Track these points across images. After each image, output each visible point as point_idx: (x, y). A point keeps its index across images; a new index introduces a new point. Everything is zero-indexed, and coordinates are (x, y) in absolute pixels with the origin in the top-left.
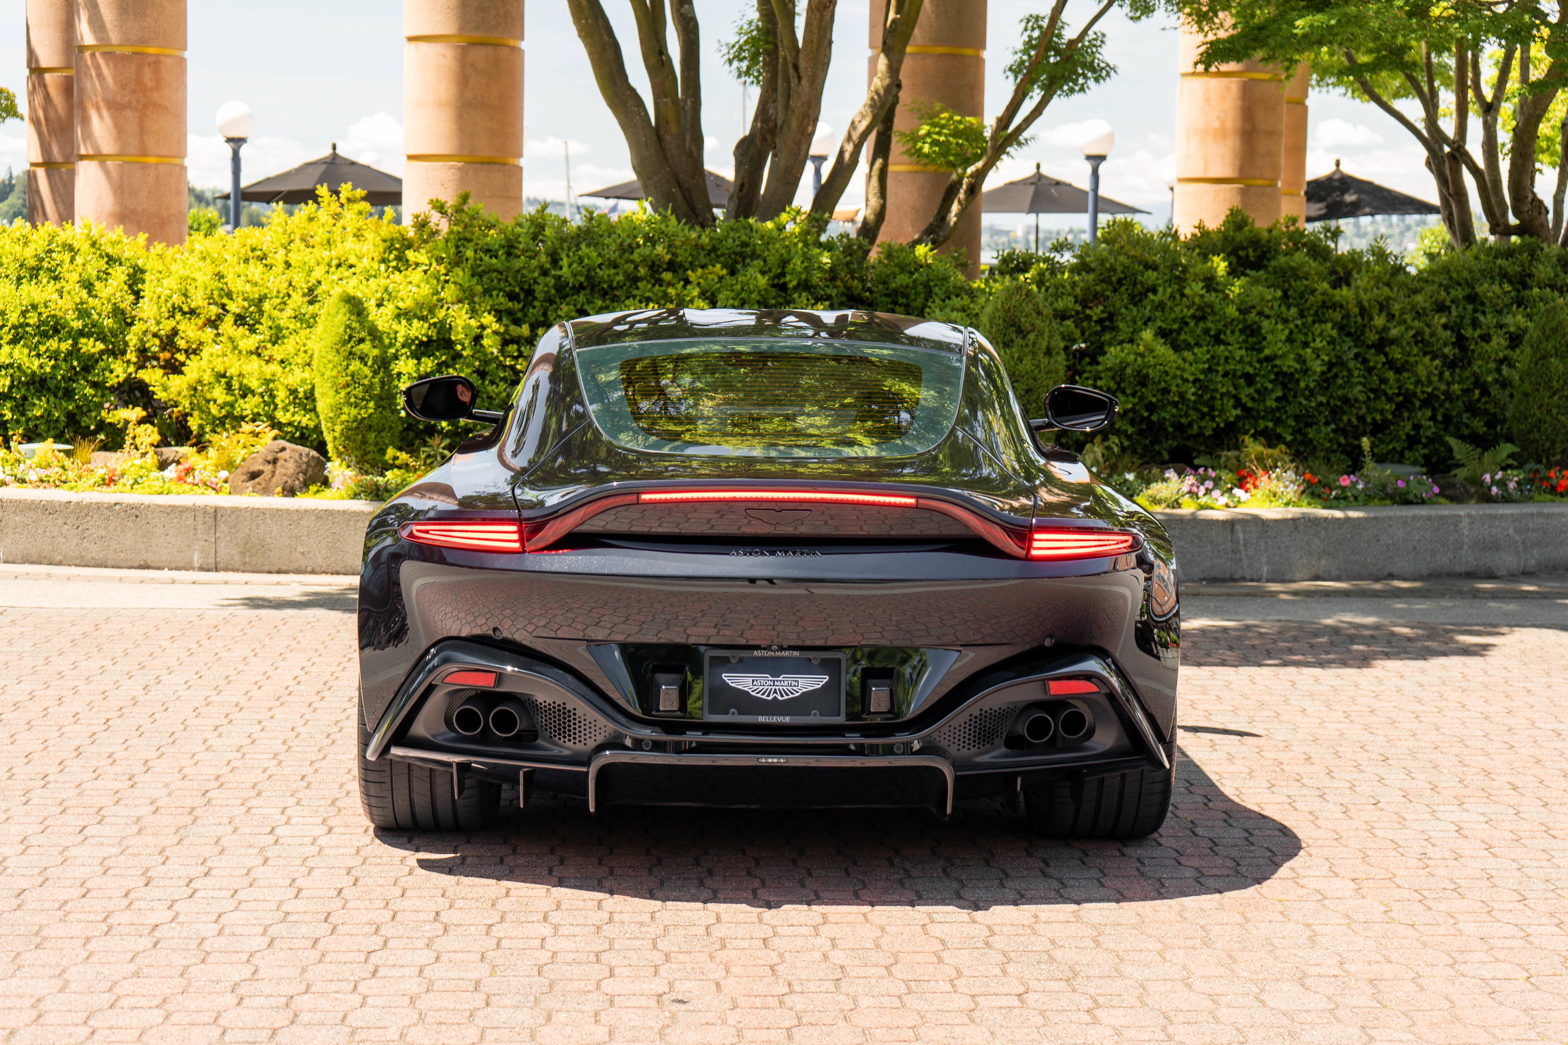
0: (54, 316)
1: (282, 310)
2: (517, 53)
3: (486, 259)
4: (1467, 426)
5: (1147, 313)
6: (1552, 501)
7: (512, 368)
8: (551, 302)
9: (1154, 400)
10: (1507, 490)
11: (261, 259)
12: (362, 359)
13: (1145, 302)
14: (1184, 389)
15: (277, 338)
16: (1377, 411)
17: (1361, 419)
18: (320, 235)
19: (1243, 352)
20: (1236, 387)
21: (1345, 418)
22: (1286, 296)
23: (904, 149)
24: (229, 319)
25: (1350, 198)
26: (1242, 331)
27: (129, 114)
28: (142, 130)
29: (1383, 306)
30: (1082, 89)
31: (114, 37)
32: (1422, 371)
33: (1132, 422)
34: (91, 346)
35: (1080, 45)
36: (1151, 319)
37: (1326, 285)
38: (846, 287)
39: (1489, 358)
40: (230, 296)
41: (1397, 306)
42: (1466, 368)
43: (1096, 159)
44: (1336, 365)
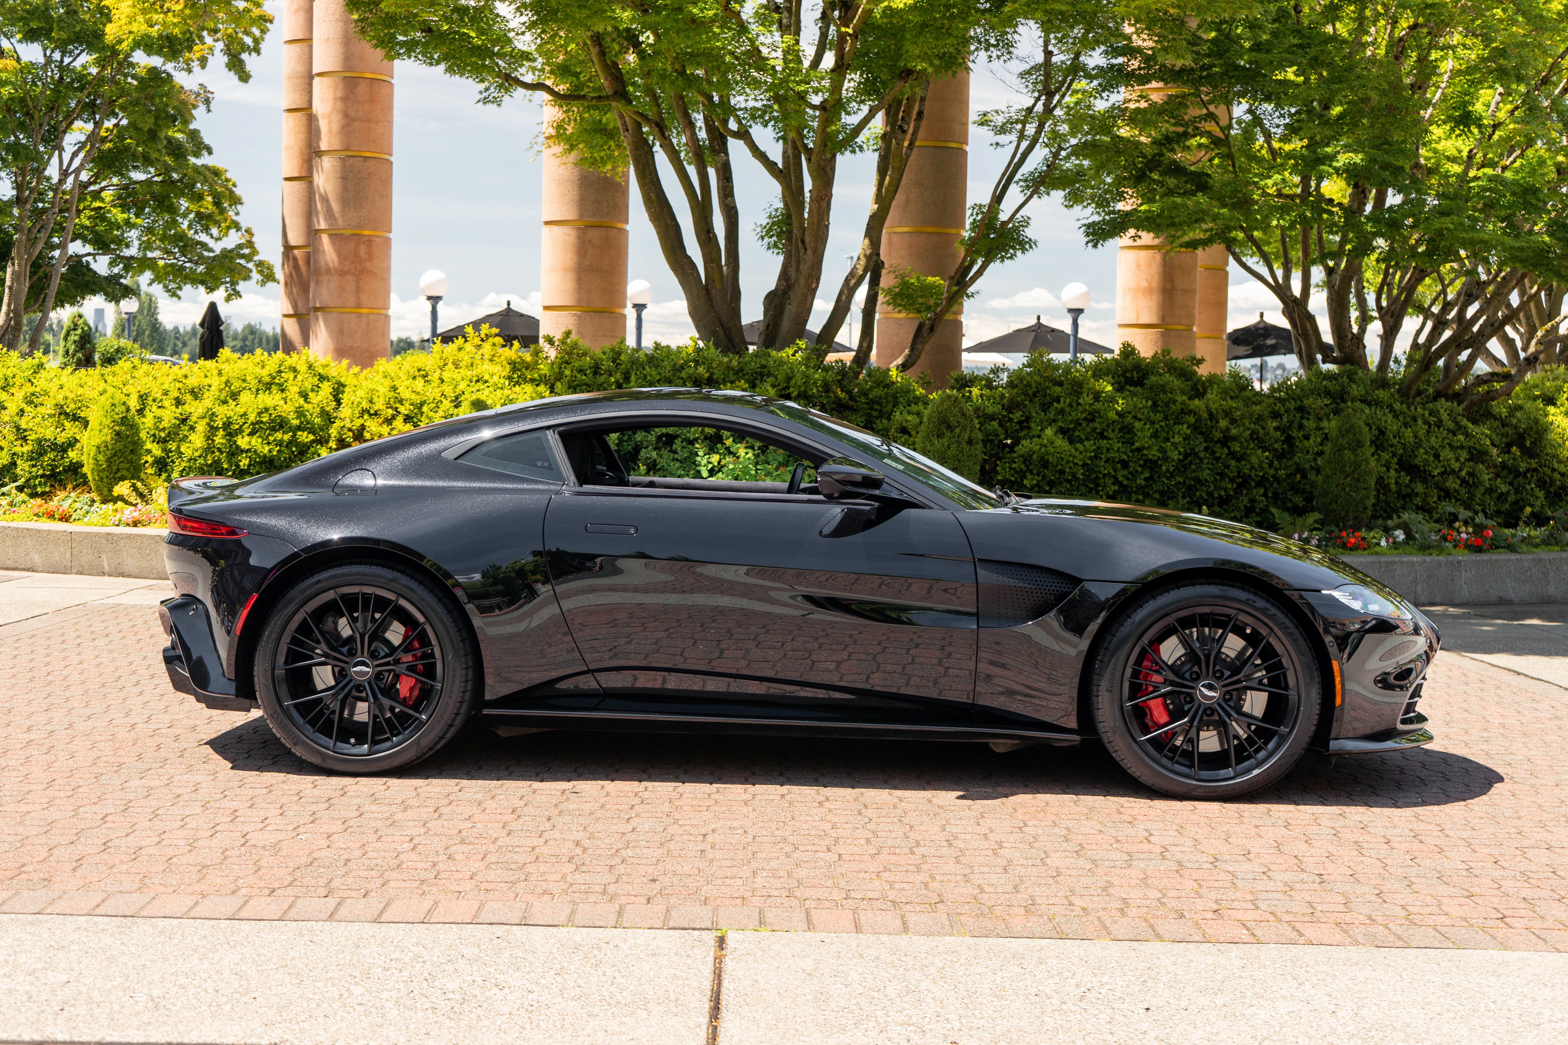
0: (280, 416)
1: (436, 412)
2: (623, 232)
3: (579, 376)
4: (1291, 501)
5: (1052, 416)
6: (1342, 554)
11: (424, 376)
13: (1051, 409)
14: (1075, 470)
17: (1210, 494)
18: (466, 359)
19: (1120, 445)
20: (1115, 470)
21: (1198, 494)
22: (1155, 404)
23: (885, 300)
24: (400, 419)
25: (1270, 342)
26: (1120, 430)
27: (349, 278)
28: (358, 290)
29: (1227, 414)
30: (1011, 258)
31: (340, 222)
32: (1254, 460)
34: (305, 437)
35: (1010, 225)
36: (1054, 421)
37: (1185, 398)
38: (837, 397)
39: (1308, 452)
40: (401, 402)
41: (1238, 413)
42: (1290, 459)
43: (1076, 312)
44: (1190, 454)
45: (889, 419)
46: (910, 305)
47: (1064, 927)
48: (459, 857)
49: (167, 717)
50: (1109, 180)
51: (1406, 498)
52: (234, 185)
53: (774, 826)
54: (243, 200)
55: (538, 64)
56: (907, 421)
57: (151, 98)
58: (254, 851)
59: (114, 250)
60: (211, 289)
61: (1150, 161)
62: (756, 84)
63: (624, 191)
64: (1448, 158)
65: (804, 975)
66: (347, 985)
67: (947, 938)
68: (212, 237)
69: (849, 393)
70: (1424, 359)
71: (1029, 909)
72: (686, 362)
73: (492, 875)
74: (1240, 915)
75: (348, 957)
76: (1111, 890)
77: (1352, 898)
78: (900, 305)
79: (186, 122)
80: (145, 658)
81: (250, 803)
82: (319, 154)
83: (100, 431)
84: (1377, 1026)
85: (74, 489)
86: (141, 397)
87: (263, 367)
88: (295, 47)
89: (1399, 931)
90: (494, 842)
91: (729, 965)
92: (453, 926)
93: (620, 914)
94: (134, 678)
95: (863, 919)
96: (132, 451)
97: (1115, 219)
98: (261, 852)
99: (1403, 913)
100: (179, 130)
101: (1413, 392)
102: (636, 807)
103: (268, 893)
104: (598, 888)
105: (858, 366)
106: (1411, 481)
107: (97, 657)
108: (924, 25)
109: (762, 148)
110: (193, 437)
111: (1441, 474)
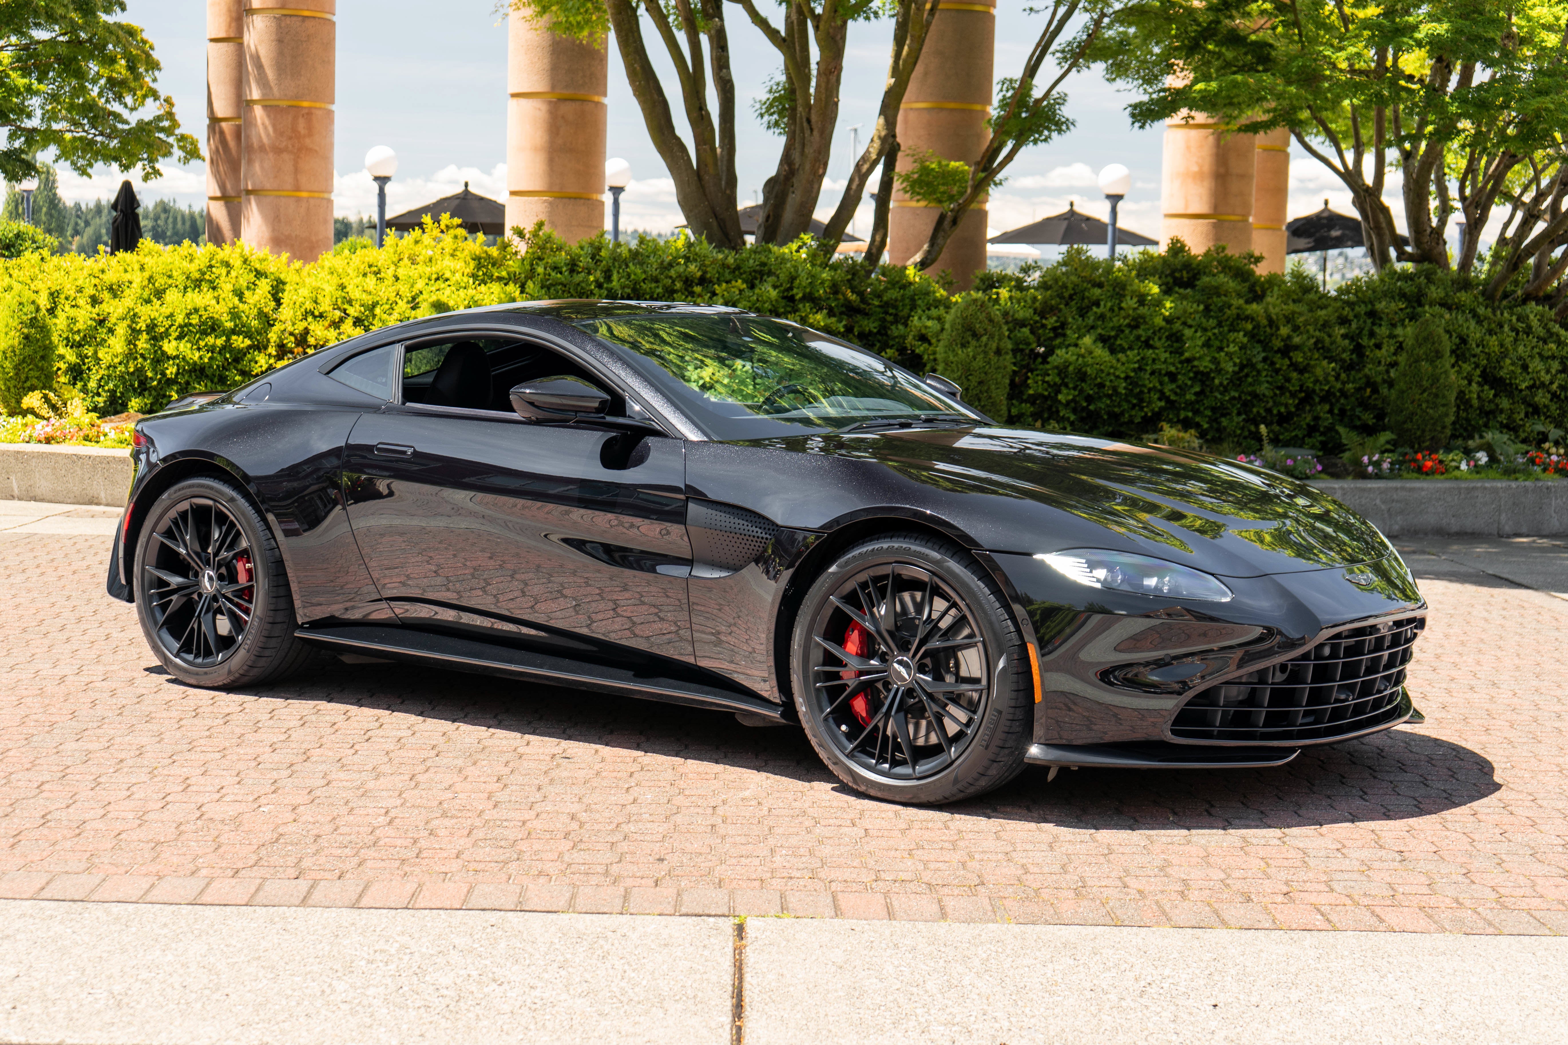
0: (212, 318)
1: (390, 314)
2: (601, 107)
3: (553, 274)
4: (1359, 418)
5: (1091, 322)
6: (1417, 479)
9: (1091, 392)
10: (1380, 470)
11: (376, 273)
13: (1090, 314)
14: (1116, 384)
16: (1282, 404)
17: (1269, 411)
18: (424, 254)
19: (1167, 355)
20: (1161, 383)
21: (1255, 410)
22: (1207, 309)
23: (901, 187)
24: (349, 322)
25: (1335, 233)
26: (1168, 338)
27: (285, 156)
28: (297, 170)
29: (1289, 319)
30: (1045, 140)
31: (276, 92)
32: (1319, 372)
33: (1074, 411)
34: (240, 342)
35: (1045, 103)
36: (1093, 327)
37: (1241, 301)
38: (846, 299)
39: (1379, 362)
40: (350, 302)
41: (1302, 319)
42: (1359, 370)
43: (1115, 199)
44: (1246, 365)
45: (906, 325)
46: (930, 194)
47: (1118, 912)
48: (442, 832)
49: (101, 668)
50: (1157, 50)
51: (1489, 414)
52: (152, 48)
54: (162, 65)
56: (926, 327)
58: (211, 826)
59: (14, 120)
60: (126, 168)
61: (1205, 29)
63: (601, 59)
64: (1544, 27)
65: (834, 969)
66: (329, 980)
67: (990, 925)
68: (126, 106)
69: (861, 294)
70: (1512, 257)
71: (1080, 891)
72: (675, 258)
73: (480, 854)
74: (1313, 898)
75: (327, 948)
76: (1169, 870)
77: (1437, 878)
78: (919, 194)
80: (69, 598)
81: (203, 769)
82: (251, 11)
83: (6, 334)
84: (1468, 1024)
86: (52, 294)
87: (191, 261)
89: (1490, 916)
90: (479, 816)
91: (751, 957)
92: (441, 912)
93: (626, 897)
94: (59, 622)
95: (896, 904)
96: (43, 358)
97: (1165, 98)
98: (220, 826)
99: (1493, 896)
101: (1499, 294)
102: (636, 775)
103: (231, 874)
104: (600, 869)
105: (870, 265)
106: (1495, 396)
107: (14, 596)
109: (763, 13)
110: (112, 341)
111: (1529, 388)
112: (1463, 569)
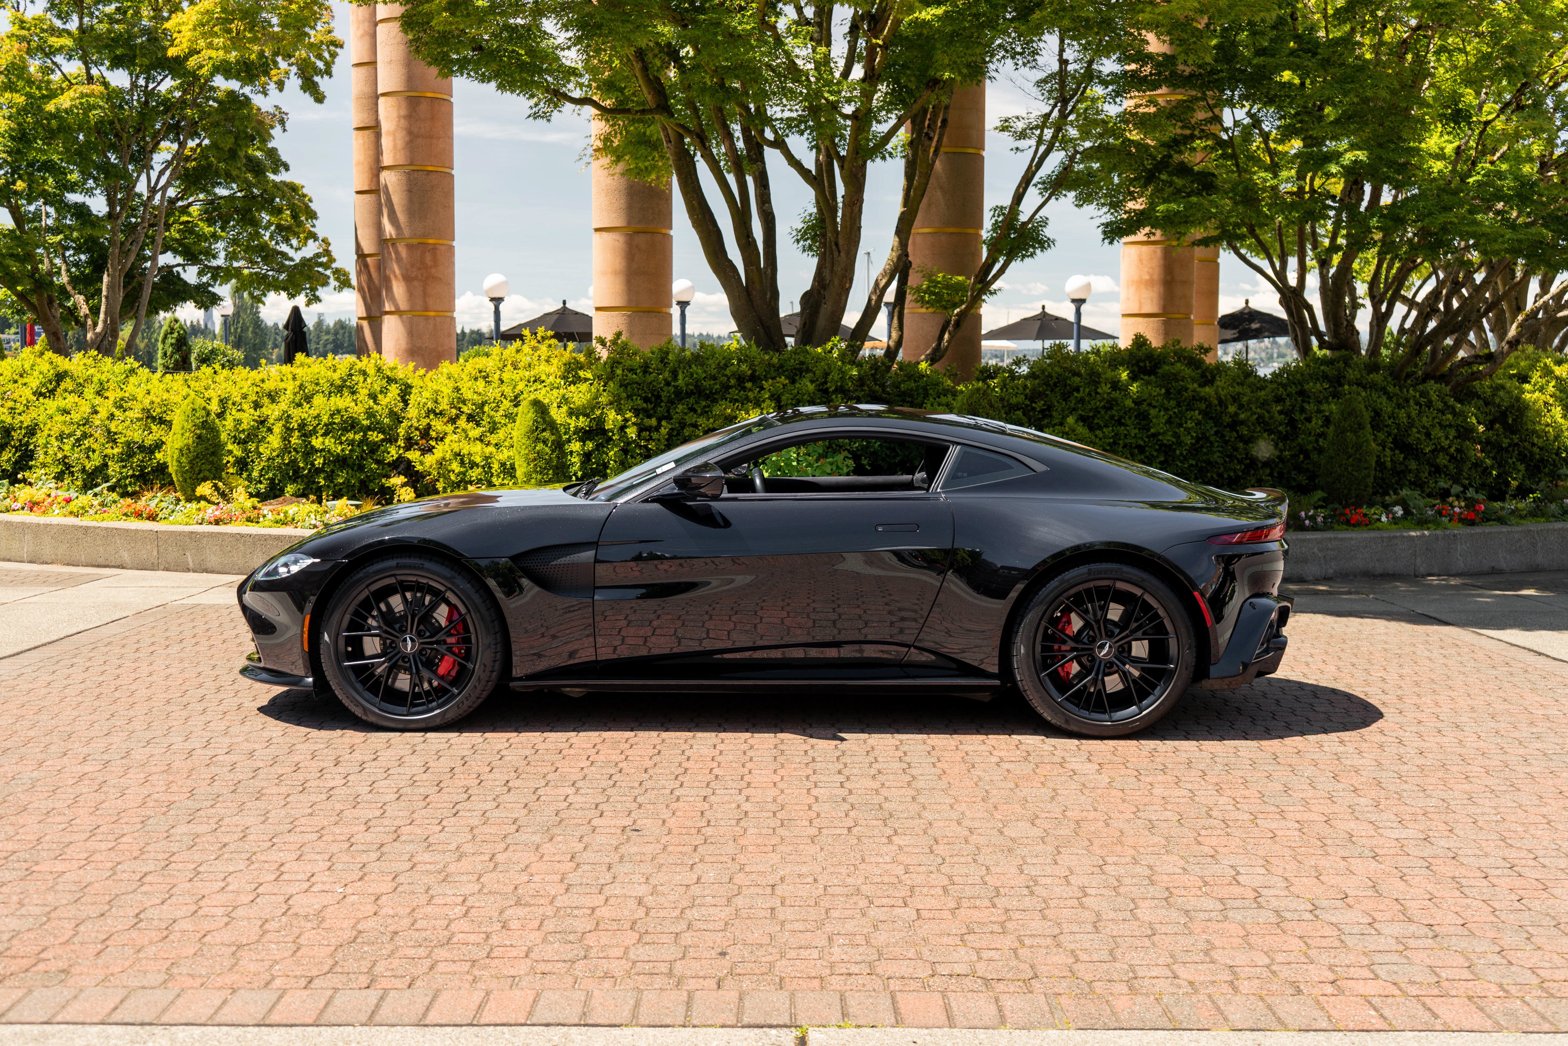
0: (351, 417)
1: (496, 411)
2: (668, 237)
3: (630, 375)
4: (1295, 480)
5: (1072, 405)
6: (1347, 530)
7: (646, 447)
8: (672, 403)
10: (1316, 523)
11: (485, 378)
12: (545, 442)
13: (1071, 398)
15: (493, 429)
17: (1220, 475)
18: (524, 361)
22: (1168, 392)
23: (913, 298)
24: (464, 418)
25: (1255, 326)
26: (1136, 417)
27: (416, 283)
28: (425, 295)
29: (1235, 399)
30: (1032, 255)
31: (407, 232)
34: (375, 437)
35: (1030, 226)
36: (1074, 409)
37: (1195, 385)
38: (871, 390)
39: (1310, 433)
40: (464, 402)
41: (1245, 399)
42: (1294, 440)
43: (1079, 302)
44: (1202, 439)
46: (937, 303)
48: (514, 925)
49: (227, 740)
51: (1401, 475)
52: (310, 200)
53: (844, 871)
55: (585, 80)
57: (231, 119)
58: (295, 922)
59: (202, 260)
60: (292, 296)
61: (1159, 163)
62: (790, 94)
63: (668, 199)
67: (1051, 1032)
68: (292, 247)
69: (883, 385)
70: (1415, 344)
71: (1132, 984)
72: (730, 360)
73: (549, 952)
74: (1361, 988)
76: (1213, 954)
77: (1474, 958)
78: (927, 303)
79: (264, 141)
81: (299, 853)
82: (384, 168)
83: (183, 434)
85: (161, 488)
86: (221, 401)
87: (334, 370)
88: (362, 70)
89: (1540, 1008)
90: (551, 902)
92: (505, 1029)
93: (689, 1004)
94: (200, 692)
95: (953, 1004)
96: (213, 454)
97: (1129, 219)
98: (303, 923)
99: (1535, 981)
100: (258, 149)
101: (1403, 374)
102: (700, 849)
103: (304, 983)
104: (663, 968)
105: (890, 361)
106: (1404, 459)
107: (167, 667)
108: (954, 34)
109: (797, 156)
110: (270, 438)
111: (1432, 451)
112: (1395, 609)
